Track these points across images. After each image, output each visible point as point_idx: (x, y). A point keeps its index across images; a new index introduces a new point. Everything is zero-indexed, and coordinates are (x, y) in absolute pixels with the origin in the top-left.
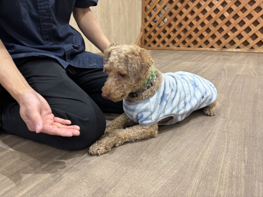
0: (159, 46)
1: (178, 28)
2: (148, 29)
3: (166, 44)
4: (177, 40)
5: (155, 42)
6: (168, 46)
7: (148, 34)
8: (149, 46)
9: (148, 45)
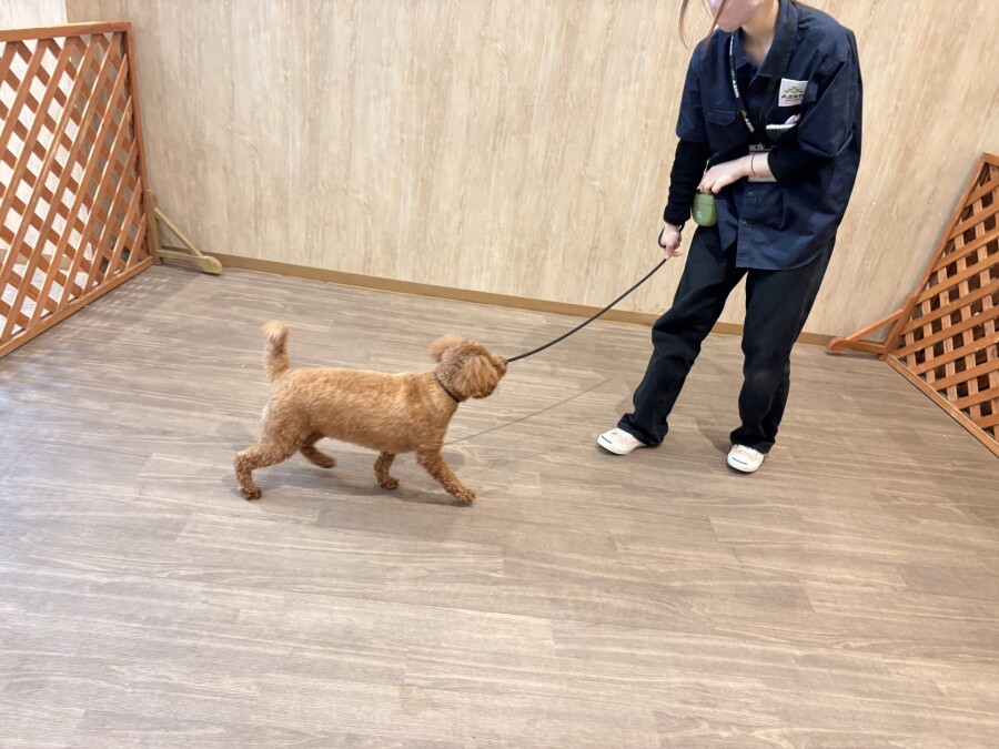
0: (923, 375)
1: (993, 355)
2: (926, 308)
3: (943, 383)
4: (973, 388)
5: (920, 357)
6: (944, 391)
7: (917, 324)
8: (904, 360)
9: (903, 355)
